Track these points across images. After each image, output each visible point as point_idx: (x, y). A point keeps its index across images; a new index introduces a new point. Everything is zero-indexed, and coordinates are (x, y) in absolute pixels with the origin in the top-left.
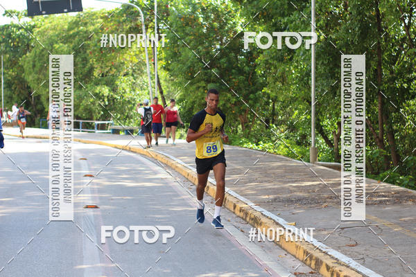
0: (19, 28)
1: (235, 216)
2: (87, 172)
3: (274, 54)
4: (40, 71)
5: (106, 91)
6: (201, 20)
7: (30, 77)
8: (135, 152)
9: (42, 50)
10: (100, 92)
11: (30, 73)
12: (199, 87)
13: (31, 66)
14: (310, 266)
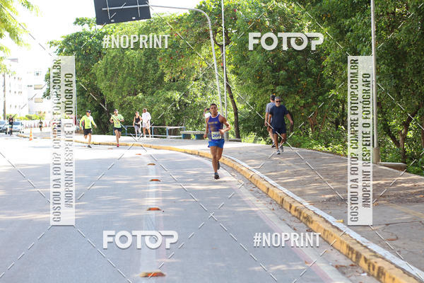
0: (90, 36)
1: (290, 215)
2: (155, 177)
3: (340, 56)
4: (112, 78)
5: (177, 96)
6: (268, 23)
7: (102, 84)
8: (203, 157)
9: (114, 57)
10: (171, 97)
11: (103, 80)
12: (268, 90)
13: (103, 73)
14: (351, 259)
